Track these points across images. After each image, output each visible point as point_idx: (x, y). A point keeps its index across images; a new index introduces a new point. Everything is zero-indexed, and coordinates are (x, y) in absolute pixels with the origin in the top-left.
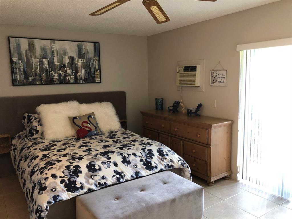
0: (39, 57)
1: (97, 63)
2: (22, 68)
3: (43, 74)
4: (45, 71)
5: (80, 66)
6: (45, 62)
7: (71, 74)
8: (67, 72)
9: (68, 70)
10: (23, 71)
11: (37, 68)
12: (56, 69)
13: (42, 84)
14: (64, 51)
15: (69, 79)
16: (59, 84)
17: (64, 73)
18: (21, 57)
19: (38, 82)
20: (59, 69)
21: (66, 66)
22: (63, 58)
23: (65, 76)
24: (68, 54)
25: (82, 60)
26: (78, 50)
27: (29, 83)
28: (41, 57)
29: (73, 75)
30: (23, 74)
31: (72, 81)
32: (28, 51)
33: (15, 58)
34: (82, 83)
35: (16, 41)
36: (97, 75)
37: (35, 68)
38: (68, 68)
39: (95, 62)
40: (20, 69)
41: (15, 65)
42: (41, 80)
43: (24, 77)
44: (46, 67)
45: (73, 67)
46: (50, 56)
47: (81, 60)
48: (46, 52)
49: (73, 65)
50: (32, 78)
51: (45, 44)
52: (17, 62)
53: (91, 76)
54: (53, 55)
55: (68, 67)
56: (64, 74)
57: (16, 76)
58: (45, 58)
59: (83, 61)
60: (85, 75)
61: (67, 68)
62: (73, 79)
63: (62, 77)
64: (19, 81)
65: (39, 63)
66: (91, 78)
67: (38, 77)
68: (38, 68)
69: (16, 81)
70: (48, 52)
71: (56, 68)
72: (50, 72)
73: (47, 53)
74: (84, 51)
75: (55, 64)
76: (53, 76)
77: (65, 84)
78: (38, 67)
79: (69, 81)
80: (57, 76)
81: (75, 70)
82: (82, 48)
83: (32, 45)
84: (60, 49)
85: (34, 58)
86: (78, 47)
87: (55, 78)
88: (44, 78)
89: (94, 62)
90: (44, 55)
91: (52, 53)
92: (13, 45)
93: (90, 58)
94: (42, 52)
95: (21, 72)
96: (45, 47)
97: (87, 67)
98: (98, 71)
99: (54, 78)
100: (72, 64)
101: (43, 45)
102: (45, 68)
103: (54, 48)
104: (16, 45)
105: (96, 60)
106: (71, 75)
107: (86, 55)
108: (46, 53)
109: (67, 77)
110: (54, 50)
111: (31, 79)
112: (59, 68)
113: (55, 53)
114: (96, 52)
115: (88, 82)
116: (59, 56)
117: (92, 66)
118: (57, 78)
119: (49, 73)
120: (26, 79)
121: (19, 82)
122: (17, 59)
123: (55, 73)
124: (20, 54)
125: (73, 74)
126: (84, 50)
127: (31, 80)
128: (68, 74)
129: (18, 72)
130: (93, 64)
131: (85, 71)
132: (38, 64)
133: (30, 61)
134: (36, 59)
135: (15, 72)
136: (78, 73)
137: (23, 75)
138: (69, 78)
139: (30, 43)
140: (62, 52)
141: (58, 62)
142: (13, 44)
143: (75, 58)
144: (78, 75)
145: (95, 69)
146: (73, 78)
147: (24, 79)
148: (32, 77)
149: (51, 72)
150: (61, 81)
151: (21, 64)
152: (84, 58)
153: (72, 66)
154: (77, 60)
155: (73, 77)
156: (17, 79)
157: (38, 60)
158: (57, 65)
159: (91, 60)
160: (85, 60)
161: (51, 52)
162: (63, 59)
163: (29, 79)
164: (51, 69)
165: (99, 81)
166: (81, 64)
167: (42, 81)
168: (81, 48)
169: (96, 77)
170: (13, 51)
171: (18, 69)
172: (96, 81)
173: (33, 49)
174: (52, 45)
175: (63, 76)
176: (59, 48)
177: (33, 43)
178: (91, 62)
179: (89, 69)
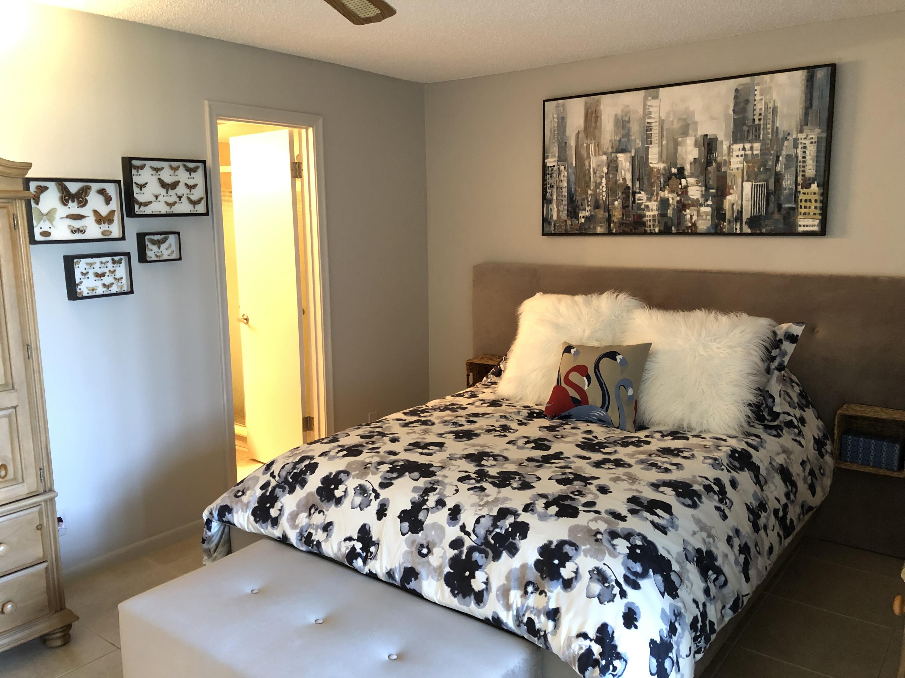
0: (608, 149)
1: (814, 154)
2: (565, 184)
3: (616, 203)
4: (623, 193)
5: (735, 171)
6: (622, 164)
7: (701, 201)
8: (690, 193)
9: (693, 185)
10: (566, 194)
11: (601, 183)
12: (652, 185)
13: (609, 233)
14: (685, 120)
15: (695, 218)
16: (661, 233)
17: (678, 198)
18: (566, 152)
19: (601, 227)
20: (662, 186)
21: (687, 172)
22: (676, 144)
23: (682, 206)
24: (696, 130)
25: (748, 146)
26: (733, 110)
27: (578, 228)
28: (612, 147)
29: (710, 203)
30: (566, 203)
31: (703, 225)
32: (582, 135)
33: (552, 158)
34: (742, 234)
35: (557, 111)
36: (808, 204)
37: (596, 183)
38: (691, 180)
39: (805, 147)
40: (559, 188)
41: (551, 177)
42: (609, 220)
43: (568, 210)
44: (624, 179)
45: (710, 176)
46: (638, 141)
47: (740, 146)
48: (629, 129)
49: (709, 168)
50: (587, 214)
51: (628, 106)
52: (555, 169)
53: (780, 207)
54: (647, 139)
55: (692, 175)
56: (678, 202)
57: (551, 210)
58: (623, 151)
59: (752, 148)
60: (755, 203)
61: (688, 179)
62: (709, 217)
63: (670, 213)
64: (555, 221)
65: (608, 168)
66: (777, 216)
67: (602, 212)
68: (604, 184)
69: (549, 223)
70: (635, 128)
71: (653, 180)
72: (634, 193)
73: (632, 133)
74: (757, 112)
75: (652, 168)
76: (643, 207)
77: (678, 234)
78: (604, 180)
79: (694, 225)
80: (655, 208)
81: (715, 187)
82: (751, 98)
83: (594, 115)
84: (672, 115)
85: (595, 152)
86: (736, 98)
87: (648, 213)
88: (617, 215)
89: (800, 151)
90: (623, 140)
91: (647, 131)
92: (551, 121)
93: (781, 136)
94: (616, 134)
95: (563, 196)
96: (626, 115)
97: (766, 170)
98: (814, 187)
99: (645, 216)
100: (709, 163)
101: (622, 111)
102: (621, 181)
103: (652, 116)
104: (557, 120)
105: (807, 142)
106: (701, 205)
107: (765, 124)
108: (627, 135)
109: (688, 211)
110: (654, 121)
111: (583, 217)
112: (662, 180)
113: (655, 132)
114: (814, 107)
115: (764, 231)
116: (665, 138)
117: (786, 168)
118: (654, 216)
119: (631, 199)
120: (571, 218)
121: (555, 225)
122: (556, 159)
123: (649, 199)
124: (564, 145)
125: (707, 201)
126: (760, 106)
127: (583, 220)
128: (689, 199)
129: (555, 197)
130: (791, 159)
131: (754, 188)
132: (603, 172)
133: (585, 165)
134: (599, 155)
135: (550, 196)
136: (728, 197)
137: (565, 205)
138: (695, 213)
139: (590, 111)
140: (676, 125)
141: (661, 159)
142: (552, 118)
143: (722, 142)
144: (727, 205)
145: (800, 179)
146: (706, 214)
147: (568, 216)
148: (585, 210)
149: (639, 195)
150: (666, 223)
151: (562, 174)
152: (757, 139)
153: (706, 169)
154: (725, 147)
155: (709, 209)
156: (552, 216)
157: (604, 158)
158: (659, 170)
159: (786, 143)
160: (757, 146)
161: (644, 127)
162: (679, 148)
163: (577, 218)
164: (637, 185)
165: (816, 229)
166: (741, 162)
167: (612, 225)
168: (747, 102)
169: (803, 211)
170: (550, 138)
171: (557, 188)
172: (801, 229)
173: (596, 127)
174: (649, 103)
175: (674, 209)
176: (668, 114)
177: (598, 108)
178: (784, 153)
179: (772, 181)
